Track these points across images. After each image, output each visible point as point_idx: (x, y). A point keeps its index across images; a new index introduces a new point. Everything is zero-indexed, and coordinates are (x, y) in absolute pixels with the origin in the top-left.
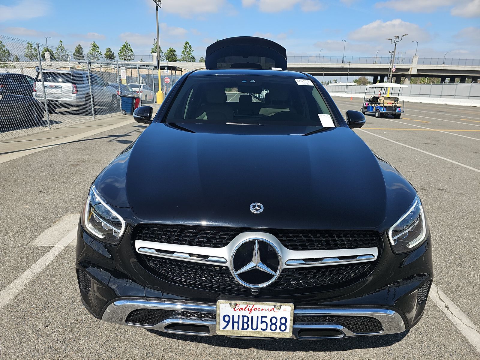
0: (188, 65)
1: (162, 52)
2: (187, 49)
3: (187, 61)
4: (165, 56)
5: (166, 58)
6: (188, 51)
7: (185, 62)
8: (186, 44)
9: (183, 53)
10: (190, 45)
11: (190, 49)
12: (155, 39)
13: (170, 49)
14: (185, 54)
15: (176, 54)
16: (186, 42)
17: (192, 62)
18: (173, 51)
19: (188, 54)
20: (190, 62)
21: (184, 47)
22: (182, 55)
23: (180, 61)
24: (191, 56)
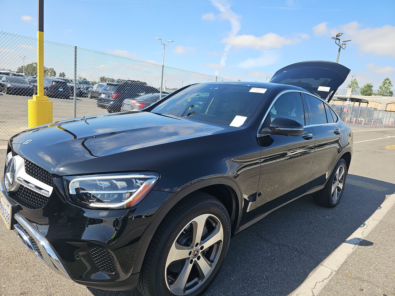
0: (382, 99)
1: (358, 87)
2: (386, 84)
3: (383, 95)
4: (360, 91)
5: (361, 92)
6: (387, 86)
7: (381, 96)
8: (386, 80)
9: (380, 88)
10: (390, 81)
11: (389, 84)
12: (353, 77)
13: (367, 85)
14: (383, 89)
15: (372, 89)
16: (385, 78)
17: (389, 96)
18: (370, 87)
19: (386, 89)
20: (387, 96)
21: (383, 83)
22: (379, 89)
23: (375, 95)
24: (388, 91)
